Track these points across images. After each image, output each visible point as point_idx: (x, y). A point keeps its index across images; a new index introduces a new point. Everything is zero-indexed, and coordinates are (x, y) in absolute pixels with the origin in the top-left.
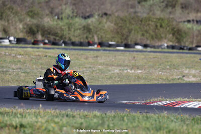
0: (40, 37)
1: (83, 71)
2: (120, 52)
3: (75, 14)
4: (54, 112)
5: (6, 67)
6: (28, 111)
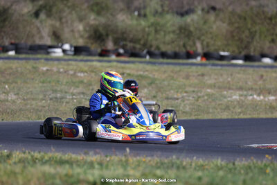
0: (110, 45)
1: (183, 97)
2: (239, 68)
3: (166, 9)
4: (150, 161)
5: (61, 91)
6: (108, 159)
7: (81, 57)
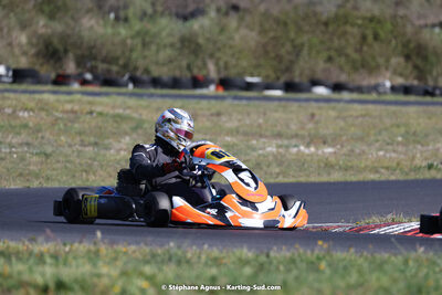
0: (71, 67)
2: (276, 103)
3: (160, 9)
4: (134, 252)
6: (67, 249)
7: (23, 87)
